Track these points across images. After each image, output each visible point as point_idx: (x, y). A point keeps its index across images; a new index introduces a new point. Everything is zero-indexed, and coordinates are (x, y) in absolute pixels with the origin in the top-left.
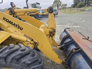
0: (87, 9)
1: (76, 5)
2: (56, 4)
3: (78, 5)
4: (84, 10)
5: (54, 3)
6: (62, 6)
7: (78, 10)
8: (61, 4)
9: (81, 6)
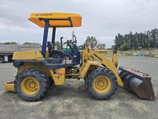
0: (135, 53)
1: (119, 47)
2: (90, 43)
3: (121, 46)
4: (130, 55)
5: (86, 41)
6: (98, 46)
7: (122, 53)
8: (96, 44)
9: (126, 49)
